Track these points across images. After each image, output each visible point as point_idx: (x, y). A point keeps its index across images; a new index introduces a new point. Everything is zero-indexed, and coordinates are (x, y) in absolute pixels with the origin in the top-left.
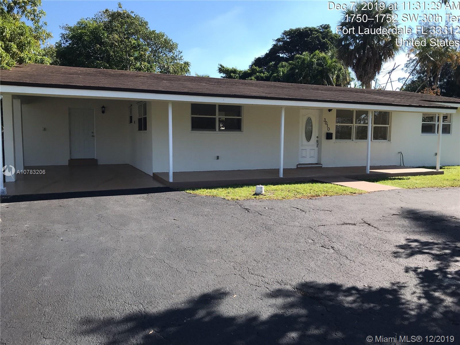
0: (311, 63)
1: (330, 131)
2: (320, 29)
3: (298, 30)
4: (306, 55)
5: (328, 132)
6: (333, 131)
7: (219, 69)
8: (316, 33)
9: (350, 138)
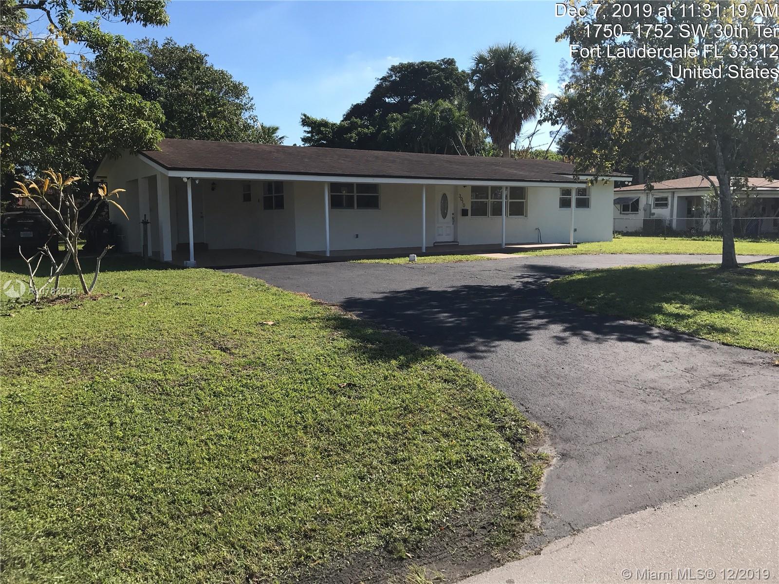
0: (433, 116)
1: (465, 208)
2: (442, 65)
3: (411, 65)
4: (425, 105)
5: (463, 208)
6: (468, 207)
7: (302, 121)
8: (436, 70)
9: (485, 214)
